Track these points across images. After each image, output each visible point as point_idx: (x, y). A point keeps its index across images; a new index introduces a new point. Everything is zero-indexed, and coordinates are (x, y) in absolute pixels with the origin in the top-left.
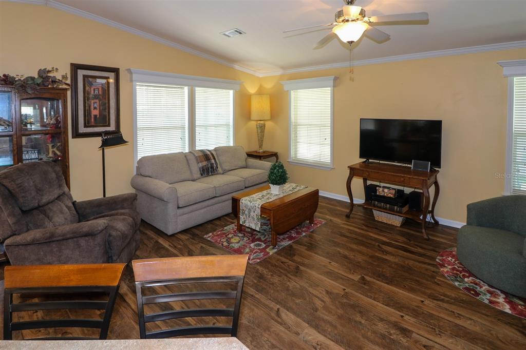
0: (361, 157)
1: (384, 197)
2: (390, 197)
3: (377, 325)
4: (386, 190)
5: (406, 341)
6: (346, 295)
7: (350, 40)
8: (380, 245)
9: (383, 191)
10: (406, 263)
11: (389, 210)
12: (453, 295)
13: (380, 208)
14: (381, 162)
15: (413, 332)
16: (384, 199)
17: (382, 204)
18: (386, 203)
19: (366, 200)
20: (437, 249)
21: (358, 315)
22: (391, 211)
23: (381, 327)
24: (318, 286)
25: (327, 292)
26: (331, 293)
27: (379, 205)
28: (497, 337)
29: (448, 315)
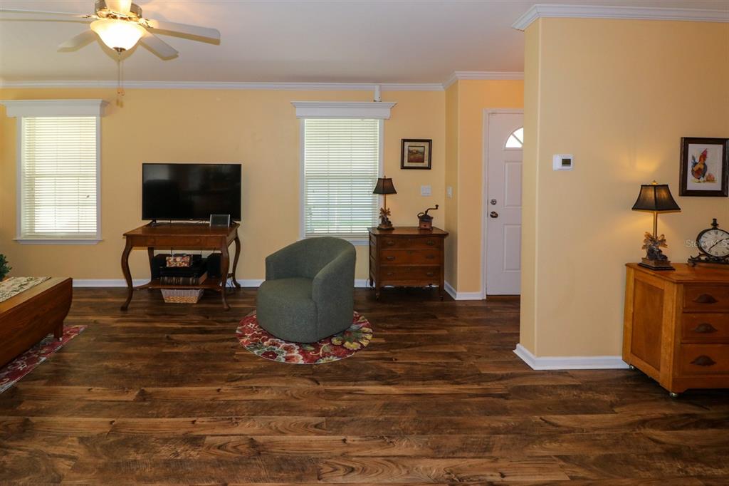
0: (144, 218)
1: (176, 268)
2: (184, 268)
3: (159, 452)
4: (178, 259)
5: (196, 453)
6: (115, 429)
7: (119, 47)
8: (170, 336)
9: (175, 260)
10: (202, 347)
11: (183, 285)
12: (252, 367)
13: (171, 284)
14: (172, 222)
15: (205, 436)
16: (177, 271)
17: (174, 279)
18: (178, 276)
19: (153, 277)
20: (237, 319)
21: (132, 451)
22: (186, 286)
23: (165, 452)
24: (65, 437)
25: (82, 440)
26: (88, 438)
27: (170, 281)
28: (292, 395)
29: (247, 394)
